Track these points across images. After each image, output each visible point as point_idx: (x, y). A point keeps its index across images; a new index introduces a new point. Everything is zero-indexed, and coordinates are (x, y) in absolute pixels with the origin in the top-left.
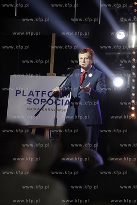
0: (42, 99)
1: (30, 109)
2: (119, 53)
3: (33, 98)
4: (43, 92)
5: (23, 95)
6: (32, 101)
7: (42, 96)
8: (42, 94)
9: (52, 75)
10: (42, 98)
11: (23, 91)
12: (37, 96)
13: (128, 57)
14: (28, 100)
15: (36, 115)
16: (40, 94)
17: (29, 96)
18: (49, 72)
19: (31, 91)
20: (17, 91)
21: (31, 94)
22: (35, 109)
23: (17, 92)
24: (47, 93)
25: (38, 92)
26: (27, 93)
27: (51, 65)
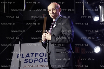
4: (36, 53)
5: (22, 57)
6: (28, 60)
7: (35, 57)
8: (36, 55)
10: (36, 58)
11: (23, 54)
12: (32, 57)
14: (25, 60)
16: (34, 55)
17: (26, 57)
19: (28, 54)
21: (28, 56)
24: (39, 54)
25: (32, 54)
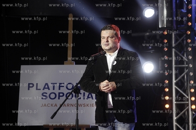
0: (59, 93)
1: (45, 105)
2: (148, 34)
3: (49, 92)
4: (60, 84)
5: (37, 89)
6: (48, 95)
7: (59, 89)
8: (60, 87)
9: (71, 64)
10: (60, 91)
11: (37, 84)
12: (54, 89)
13: (158, 37)
14: (43, 95)
15: (52, 117)
17: (43, 89)
18: (66, 60)
19: (47, 84)
20: (29, 84)
21: (46, 87)
22: (52, 105)
23: (30, 86)
24: (65, 85)
25: (54, 84)
26: (41, 86)
27: (68, 51)
